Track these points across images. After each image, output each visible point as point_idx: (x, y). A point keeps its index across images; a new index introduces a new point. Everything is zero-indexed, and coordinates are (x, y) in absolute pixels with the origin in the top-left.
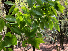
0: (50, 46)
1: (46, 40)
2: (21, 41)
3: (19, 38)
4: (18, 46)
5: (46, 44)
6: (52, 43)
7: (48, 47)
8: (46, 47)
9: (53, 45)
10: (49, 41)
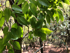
0: (59, 50)
1: (55, 43)
2: (29, 44)
3: (27, 41)
4: (25, 49)
5: (55, 48)
6: (62, 46)
7: (58, 51)
8: (55, 51)
9: (62, 49)
10: (58, 44)
